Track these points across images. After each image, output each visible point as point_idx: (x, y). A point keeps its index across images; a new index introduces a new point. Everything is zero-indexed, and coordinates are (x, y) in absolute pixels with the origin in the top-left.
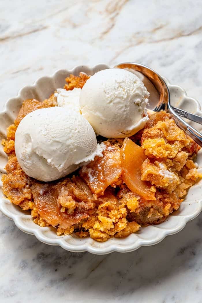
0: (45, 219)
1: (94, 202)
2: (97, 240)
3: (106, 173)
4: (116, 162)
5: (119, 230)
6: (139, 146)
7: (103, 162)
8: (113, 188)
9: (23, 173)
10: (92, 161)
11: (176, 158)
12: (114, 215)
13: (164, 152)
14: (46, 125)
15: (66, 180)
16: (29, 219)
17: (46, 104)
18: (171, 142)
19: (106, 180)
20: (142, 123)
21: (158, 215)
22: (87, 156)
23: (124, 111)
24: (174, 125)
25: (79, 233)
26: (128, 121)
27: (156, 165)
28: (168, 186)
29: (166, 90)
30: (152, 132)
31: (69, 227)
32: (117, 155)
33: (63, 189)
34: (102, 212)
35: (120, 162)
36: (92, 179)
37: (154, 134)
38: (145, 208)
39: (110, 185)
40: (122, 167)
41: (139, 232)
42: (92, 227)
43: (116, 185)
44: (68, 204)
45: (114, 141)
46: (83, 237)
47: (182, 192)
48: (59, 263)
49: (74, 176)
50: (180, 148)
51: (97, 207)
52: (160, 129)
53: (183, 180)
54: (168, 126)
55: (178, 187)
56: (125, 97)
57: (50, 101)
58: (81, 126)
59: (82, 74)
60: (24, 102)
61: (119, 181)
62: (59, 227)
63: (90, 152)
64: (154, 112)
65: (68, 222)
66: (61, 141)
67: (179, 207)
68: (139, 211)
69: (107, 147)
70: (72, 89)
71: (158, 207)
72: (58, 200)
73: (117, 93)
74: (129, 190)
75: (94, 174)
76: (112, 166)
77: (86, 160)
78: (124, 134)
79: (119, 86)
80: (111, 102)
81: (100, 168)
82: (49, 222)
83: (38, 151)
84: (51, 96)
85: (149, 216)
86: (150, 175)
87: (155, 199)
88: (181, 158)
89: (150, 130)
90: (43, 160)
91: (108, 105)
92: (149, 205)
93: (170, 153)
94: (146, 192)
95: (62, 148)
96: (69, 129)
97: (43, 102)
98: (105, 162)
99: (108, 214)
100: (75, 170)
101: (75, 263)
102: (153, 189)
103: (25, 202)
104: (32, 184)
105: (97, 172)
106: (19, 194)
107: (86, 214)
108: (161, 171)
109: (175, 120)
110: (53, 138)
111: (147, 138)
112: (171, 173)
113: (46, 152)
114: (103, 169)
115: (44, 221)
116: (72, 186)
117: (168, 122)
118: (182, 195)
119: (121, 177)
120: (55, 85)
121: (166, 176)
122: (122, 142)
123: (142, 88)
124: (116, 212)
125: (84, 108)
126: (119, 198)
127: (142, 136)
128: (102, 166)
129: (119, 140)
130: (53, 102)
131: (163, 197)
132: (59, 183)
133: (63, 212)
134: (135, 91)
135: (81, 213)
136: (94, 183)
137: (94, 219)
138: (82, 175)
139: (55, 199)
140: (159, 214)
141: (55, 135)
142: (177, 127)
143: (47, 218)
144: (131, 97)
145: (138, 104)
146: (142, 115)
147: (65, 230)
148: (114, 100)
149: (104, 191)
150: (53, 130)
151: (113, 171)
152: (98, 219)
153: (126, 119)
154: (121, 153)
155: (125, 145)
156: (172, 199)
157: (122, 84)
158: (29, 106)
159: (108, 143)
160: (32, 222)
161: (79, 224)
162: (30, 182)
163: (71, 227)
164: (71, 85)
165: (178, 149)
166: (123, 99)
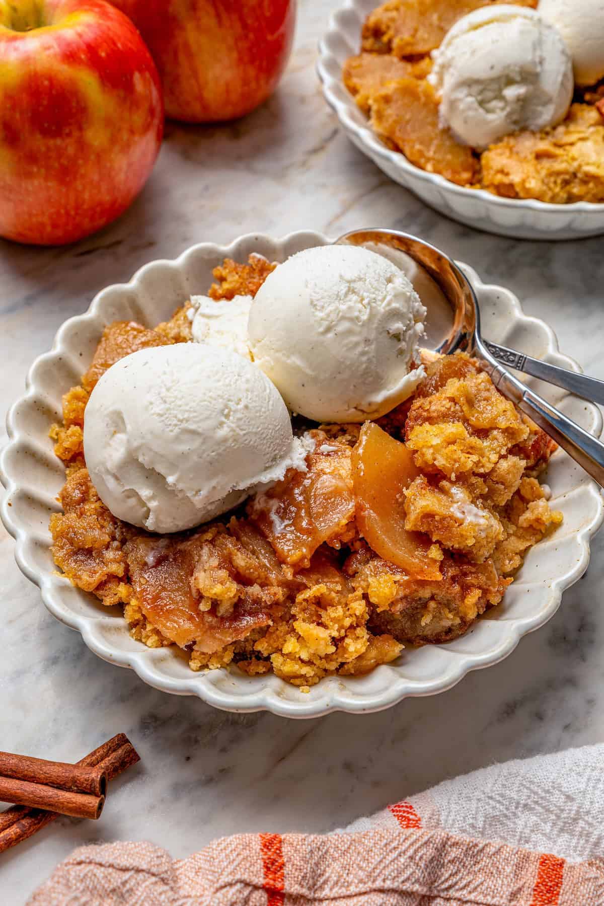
0: (159, 627)
1: (285, 584)
2: (292, 681)
3: (315, 510)
4: (341, 484)
5: (347, 658)
6: (399, 443)
7: (307, 482)
8: (333, 548)
9: (104, 511)
10: (279, 481)
11: (495, 474)
12: (335, 620)
13: (463, 459)
14: (164, 390)
15: (214, 530)
16: (118, 629)
17: (164, 334)
18: (482, 433)
19: (315, 529)
20: (408, 384)
21: (448, 618)
22: (266, 469)
23: (363, 354)
24: (488, 390)
25: (246, 663)
26: (371, 379)
27: (443, 491)
28: (474, 545)
29: (468, 298)
30: (433, 408)
31: (220, 649)
32: (344, 466)
33: (205, 551)
34: (304, 610)
35: (351, 483)
36: (279, 526)
37: (438, 411)
38: (416, 601)
39: (325, 542)
40: (356, 495)
41: (400, 662)
42: (279, 650)
43: (341, 541)
44: (218, 589)
45: (335, 429)
46: (258, 674)
47: (510, 560)
48: (196, 741)
49: (233, 518)
50: (505, 448)
51: (291, 598)
52: (453, 400)
53: (512, 529)
54: (473, 391)
55: (498, 546)
56: (365, 317)
57: (172, 328)
58: (252, 392)
59: (254, 257)
60: (106, 330)
61: (348, 531)
62: (195, 647)
63: (274, 459)
64: (439, 356)
65: (217, 635)
66: (200, 430)
67: (503, 598)
68: (399, 607)
69: (319, 444)
70: (229, 296)
71: (449, 597)
72: (192, 580)
73: (343, 307)
74: (374, 556)
75: (285, 512)
76: (331, 492)
77: (265, 478)
78: (363, 411)
79: (349, 290)
80: (328, 330)
81: (301, 498)
82: (170, 635)
83: (143, 455)
84: (177, 314)
85: (426, 620)
86: (429, 516)
87: (439, 577)
88: (508, 473)
89: (428, 403)
90: (154, 477)
91: (322, 338)
92: (426, 593)
93: (479, 461)
94: (417, 560)
95: (203, 448)
96: (221, 400)
97: (156, 329)
98: (312, 484)
99: (320, 617)
100: (235, 504)
101: (236, 740)
102: (435, 553)
103: (110, 585)
104: (128, 537)
105: (293, 509)
106: (93, 564)
107: (265, 617)
108: (455, 505)
109: (491, 376)
110: (181, 421)
111: (420, 422)
112: (481, 513)
113: (162, 456)
114: (307, 500)
115: (157, 632)
116: (230, 544)
117: (476, 382)
118: (508, 566)
119: (355, 522)
120: (186, 286)
121: (470, 519)
122: (356, 431)
123: (408, 294)
124: (339, 611)
125: (258, 345)
126: (348, 576)
127: (406, 417)
128: (306, 492)
129: (350, 428)
130: (182, 329)
131: (461, 571)
132: (197, 536)
133: (206, 610)
134: (389, 304)
135: (251, 614)
136: (284, 536)
137: (283, 628)
138: (254, 517)
139: (187, 577)
140: (451, 616)
141: (186, 416)
142: (497, 395)
143: (164, 626)
144: (379, 317)
145: (397, 337)
146: (407, 363)
147: (211, 656)
148: (336, 325)
149: (309, 557)
150: (179, 403)
151: (334, 506)
152: (294, 630)
153: (366, 372)
154: (354, 459)
155: (364, 439)
156: (483, 578)
157: (358, 285)
158: (120, 339)
159: (322, 435)
160: (128, 634)
161: (246, 640)
162: (122, 533)
163: (225, 649)
164: (226, 286)
165: (498, 449)
166: (360, 323)
